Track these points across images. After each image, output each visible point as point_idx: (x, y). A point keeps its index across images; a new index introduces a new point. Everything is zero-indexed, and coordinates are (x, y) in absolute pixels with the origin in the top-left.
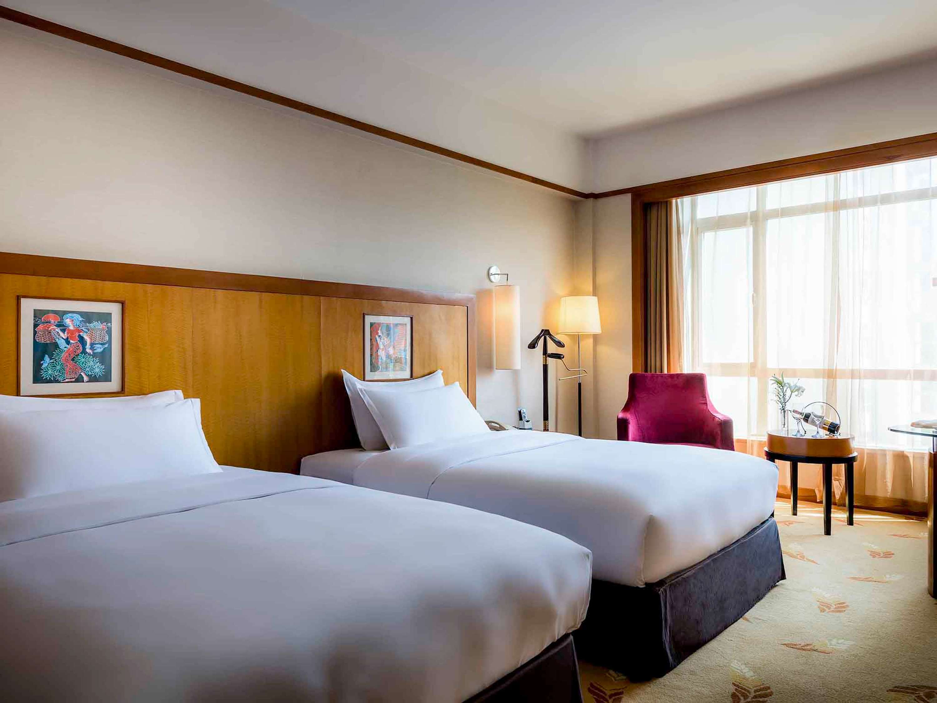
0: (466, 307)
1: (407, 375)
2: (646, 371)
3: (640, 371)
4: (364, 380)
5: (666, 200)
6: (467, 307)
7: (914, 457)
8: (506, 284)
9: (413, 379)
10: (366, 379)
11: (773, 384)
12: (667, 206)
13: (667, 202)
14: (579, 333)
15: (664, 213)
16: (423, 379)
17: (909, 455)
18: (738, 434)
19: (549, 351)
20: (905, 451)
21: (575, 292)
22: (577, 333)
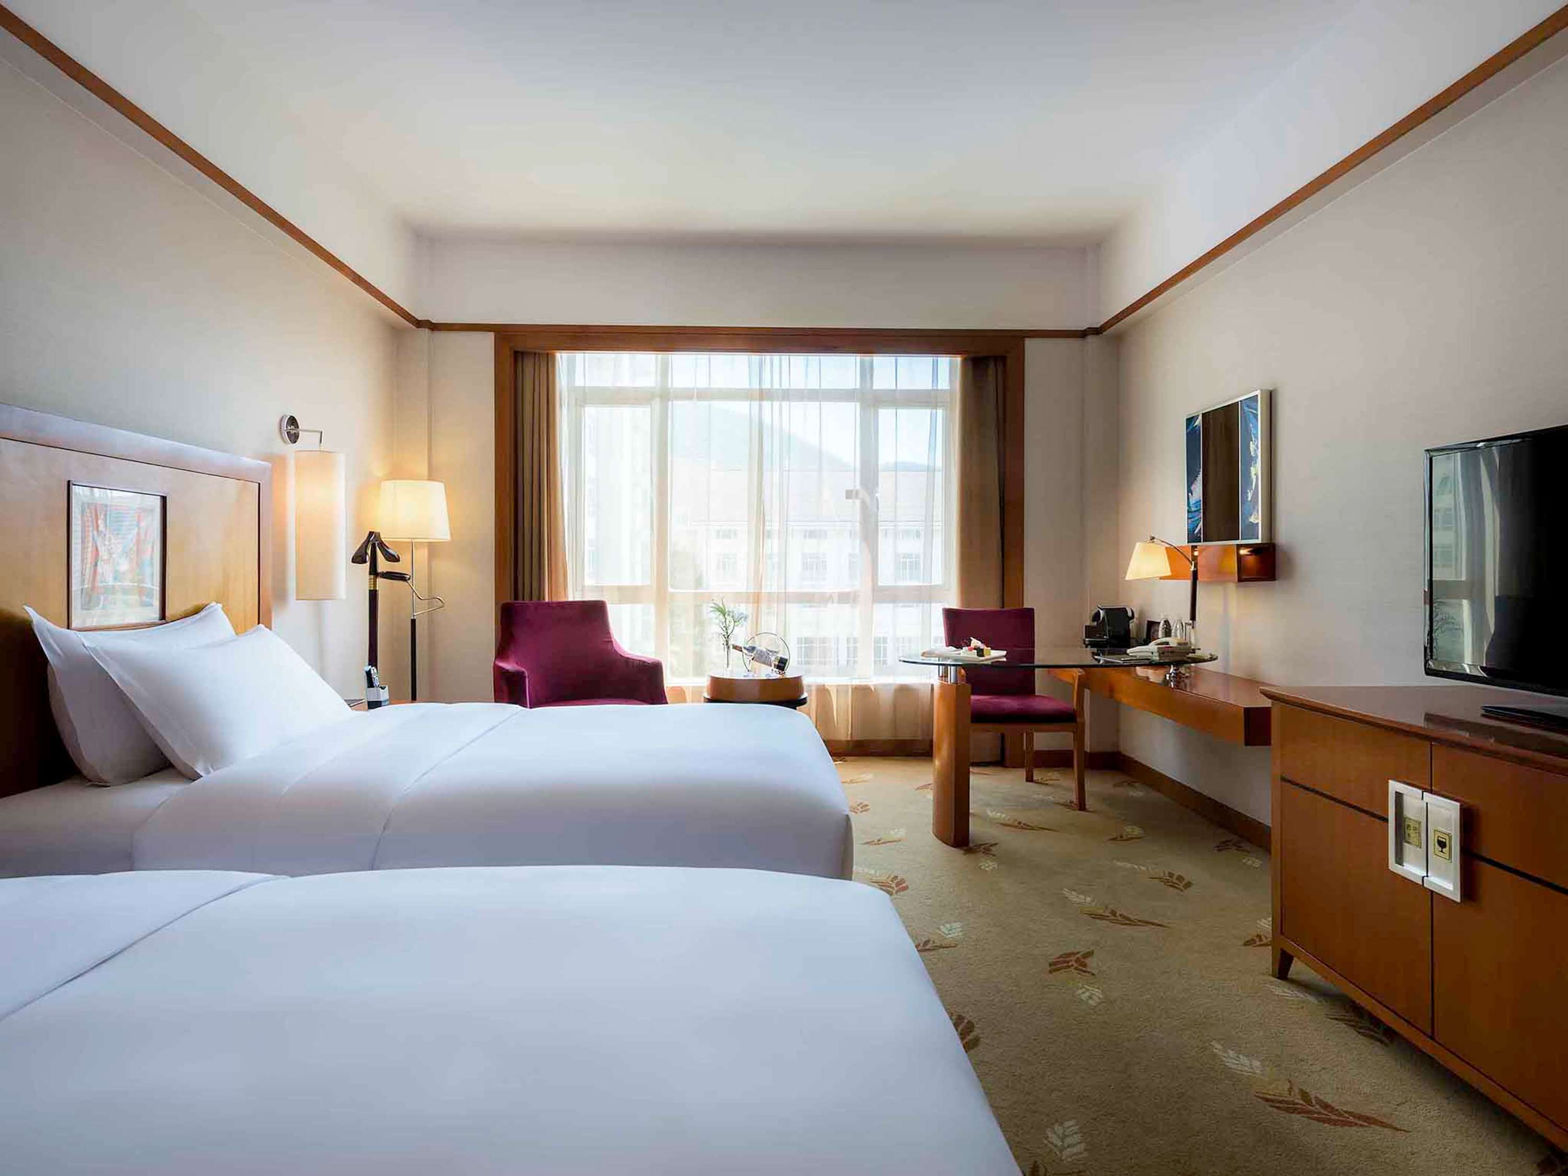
0: (257, 484)
1: (155, 615)
2: (516, 598)
3: (509, 599)
4: (68, 628)
5: (546, 352)
6: (259, 484)
7: (837, 691)
8: (318, 449)
9: (167, 623)
10: (74, 625)
11: (712, 611)
12: (549, 361)
13: (548, 354)
14: (413, 540)
15: (544, 370)
16: (189, 622)
17: (830, 689)
18: (670, 681)
19: (380, 570)
20: (826, 684)
21: (397, 473)
22: (410, 540)
